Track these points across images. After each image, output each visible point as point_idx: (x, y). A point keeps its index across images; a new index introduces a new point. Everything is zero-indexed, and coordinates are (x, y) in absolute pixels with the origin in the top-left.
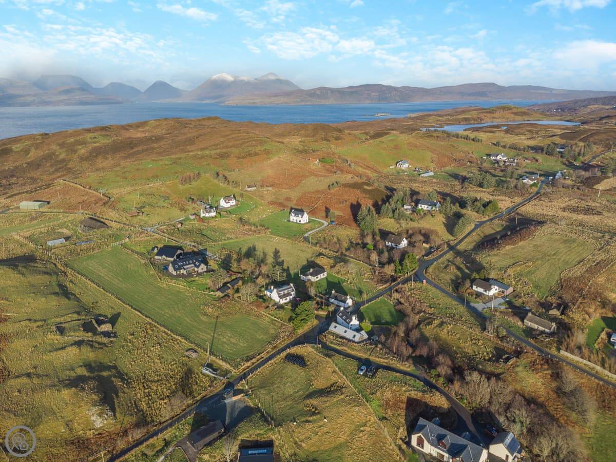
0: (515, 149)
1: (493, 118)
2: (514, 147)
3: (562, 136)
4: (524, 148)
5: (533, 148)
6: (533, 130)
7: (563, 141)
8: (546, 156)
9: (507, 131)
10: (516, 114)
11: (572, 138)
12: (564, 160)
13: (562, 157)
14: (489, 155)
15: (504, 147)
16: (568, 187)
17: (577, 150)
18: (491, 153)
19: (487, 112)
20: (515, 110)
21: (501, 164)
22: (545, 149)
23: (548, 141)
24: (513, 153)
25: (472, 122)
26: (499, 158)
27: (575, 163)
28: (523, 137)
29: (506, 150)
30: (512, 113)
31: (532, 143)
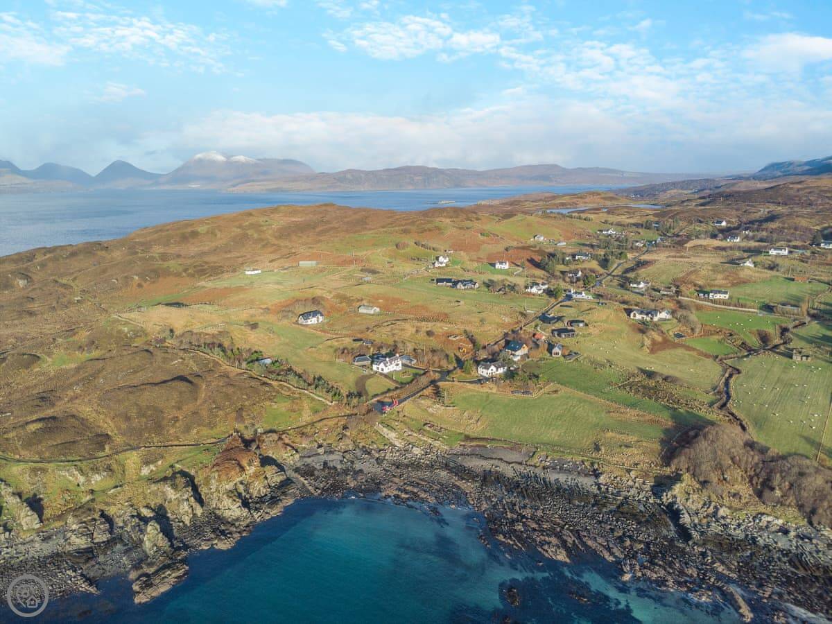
0: (621, 225)
1: (586, 203)
2: (619, 224)
3: (655, 215)
4: (628, 225)
5: (634, 225)
6: (631, 211)
7: (656, 219)
8: (646, 230)
9: (608, 212)
10: (605, 199)
11: (664, 217)
12: (660, 232)
13: (657, 230)
14: (601, 231)
15: (612, 224)
16: (667, 246)
17: (668, 225)
18: (602, 229)
19: (578, 198)
20: (603, 196)
21: (614, 236)
22: (644, 225)
23: (644, 219)
24: (619, 228)
25: (569, 206)
26: (609, 232)
27: (668, 234)
28: (623, 217)
29: (613, 226)
30: (602, 198)
31: (632, 221)
